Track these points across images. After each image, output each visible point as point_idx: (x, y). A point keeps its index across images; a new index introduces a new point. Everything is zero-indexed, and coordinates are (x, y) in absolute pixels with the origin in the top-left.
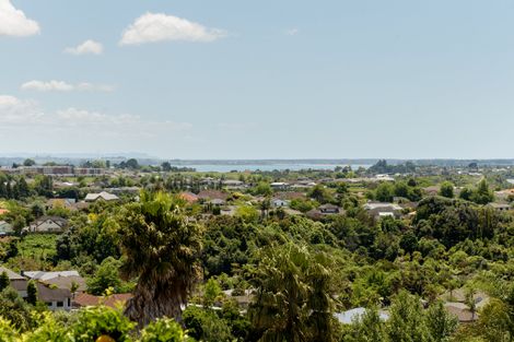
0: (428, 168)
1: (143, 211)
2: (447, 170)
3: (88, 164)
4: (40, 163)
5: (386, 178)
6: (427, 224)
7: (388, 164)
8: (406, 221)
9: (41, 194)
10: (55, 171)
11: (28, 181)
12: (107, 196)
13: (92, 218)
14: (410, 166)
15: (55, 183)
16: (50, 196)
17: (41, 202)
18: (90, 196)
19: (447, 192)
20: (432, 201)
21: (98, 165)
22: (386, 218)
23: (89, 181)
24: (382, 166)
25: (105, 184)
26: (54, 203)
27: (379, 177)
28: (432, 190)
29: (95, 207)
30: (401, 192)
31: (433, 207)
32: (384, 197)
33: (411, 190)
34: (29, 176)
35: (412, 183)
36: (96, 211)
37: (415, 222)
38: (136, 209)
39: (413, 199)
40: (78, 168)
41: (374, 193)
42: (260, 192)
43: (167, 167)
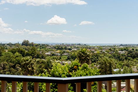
0: (130, 45)
1: (81, 51)
2: (133, 46)
3: (72, 44)
4: (65, 44)
5: (122, 47)
6: (129, 55)
7: (123, 45)
8: (126, 54)
9: (65, 49)
10: (67, 45)
11: (63, 47)
12: (75, 49)
13: (73, 53)
14: (126, 45)
15: (67, 47)
16: (66, 49)
17: (65, 50)
18: (73, 50)
19: (133, 49)
20: (130, 51)
21: (74, 44)
22: (122, 54)
23: (72, 47)
24: (121, 45)
25: (75, 47)
26: (67, 50)
27: (121, 47)
28: (130, 49)
29: (73, 51)
30: (125, 49)
31: (131, 52)
32: (122, 50)
33: (127, 49)
34: (63, 46)
35: (127, 48)
36: (74, 52)
37: (127, 54)
38: (80, 51)
39: (127, 51)
40: (71, 45)
41: (120, 49)
42: (101, 49)
43: (85, 45)
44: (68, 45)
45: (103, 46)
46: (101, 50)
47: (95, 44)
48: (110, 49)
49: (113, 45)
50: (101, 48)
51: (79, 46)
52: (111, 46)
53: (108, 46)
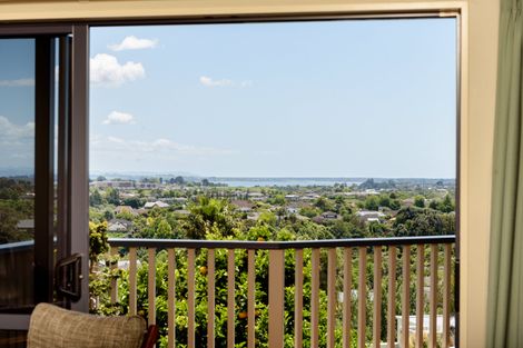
2: (420, 186)
5: (373, 192)
6: (403, 228)
7: (375, 182)
8: (388, 225)
19: (420, 203)
20: (408, 210)
21: (154, 180)
22: (373, 223)
24: (370, 184)
27: (368, 191)
28: (408, 202)
30: (385, 203)
31: (409, 214)
32: (372, 207)
33: (392, 201)
37: (395, 226)
40: (138, 183)
41: (364, 203)
42: (278, 202)
43: (205, 182)
44: (127, 185)
45: (290, 190)
46: (279, 208)
47: (251, 180)
48: (320, 204)
49: (332, 184)
50: (279, 196)
51: (176, 187)
52: (324, 188)
53: (309, 187)
